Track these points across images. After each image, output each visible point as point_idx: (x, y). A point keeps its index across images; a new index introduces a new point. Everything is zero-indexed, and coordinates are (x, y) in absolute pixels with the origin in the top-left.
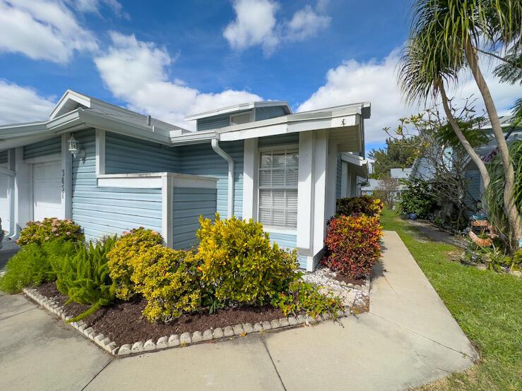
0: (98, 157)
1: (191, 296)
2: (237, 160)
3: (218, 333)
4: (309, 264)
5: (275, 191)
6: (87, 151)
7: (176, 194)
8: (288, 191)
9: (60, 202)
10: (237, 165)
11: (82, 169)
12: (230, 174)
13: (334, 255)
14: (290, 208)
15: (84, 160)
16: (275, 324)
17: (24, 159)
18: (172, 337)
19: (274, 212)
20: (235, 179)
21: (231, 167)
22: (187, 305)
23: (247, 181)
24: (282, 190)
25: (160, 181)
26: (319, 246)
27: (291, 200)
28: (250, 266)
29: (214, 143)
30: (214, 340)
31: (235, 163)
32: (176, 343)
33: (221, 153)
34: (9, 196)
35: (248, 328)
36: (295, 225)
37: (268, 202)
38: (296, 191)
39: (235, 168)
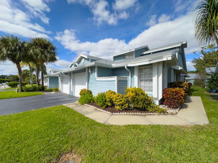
0: (96, 73)
1: (126, 105)
2: (132, 71)
3: (133, 113)
4: (157, 103)
5: (145, 80)
6: (93, 71)
7: (119, 81)
8: (149, 80)
9: (85, 85)
10: (132, 73)
11: (91, 76)
12: (130, 75)
13: (166, 100)
14: (150, 85)
15: (92, 74)
16: (147, 114)
17: (73, 74)
18: (123, 113)
19: (145, 87)
20: (132, 77)
21: (130, 73)
22: (125, 107)
23: (136, 78)
24: (148, 80)
25: (115, 78)
26: (160, 97)
27: (150, 83)
28: (140, 98)
29: (126, 67)
30: (132, 115)
31: (131, 72)
32: (124, 114)
33: (127, 70)
34: (69, 84)
35: (140, 113)
36: (152, 91)
37: (143, 84)
38: (152, 80)
39: (131, 74)
